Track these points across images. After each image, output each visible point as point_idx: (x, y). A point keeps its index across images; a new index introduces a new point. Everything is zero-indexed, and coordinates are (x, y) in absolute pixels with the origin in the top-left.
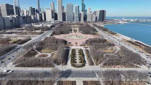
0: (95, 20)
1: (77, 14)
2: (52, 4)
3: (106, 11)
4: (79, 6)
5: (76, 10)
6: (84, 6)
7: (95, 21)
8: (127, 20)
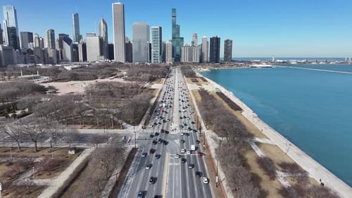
0: (198, 59)
1: (157, 46)
2: (100, 23)
3: (231, 41)
4: (161, 28)
5: (155, 38)
6: (176, 28)
7: (198, 61)
8: (281, 61)
